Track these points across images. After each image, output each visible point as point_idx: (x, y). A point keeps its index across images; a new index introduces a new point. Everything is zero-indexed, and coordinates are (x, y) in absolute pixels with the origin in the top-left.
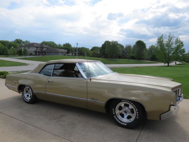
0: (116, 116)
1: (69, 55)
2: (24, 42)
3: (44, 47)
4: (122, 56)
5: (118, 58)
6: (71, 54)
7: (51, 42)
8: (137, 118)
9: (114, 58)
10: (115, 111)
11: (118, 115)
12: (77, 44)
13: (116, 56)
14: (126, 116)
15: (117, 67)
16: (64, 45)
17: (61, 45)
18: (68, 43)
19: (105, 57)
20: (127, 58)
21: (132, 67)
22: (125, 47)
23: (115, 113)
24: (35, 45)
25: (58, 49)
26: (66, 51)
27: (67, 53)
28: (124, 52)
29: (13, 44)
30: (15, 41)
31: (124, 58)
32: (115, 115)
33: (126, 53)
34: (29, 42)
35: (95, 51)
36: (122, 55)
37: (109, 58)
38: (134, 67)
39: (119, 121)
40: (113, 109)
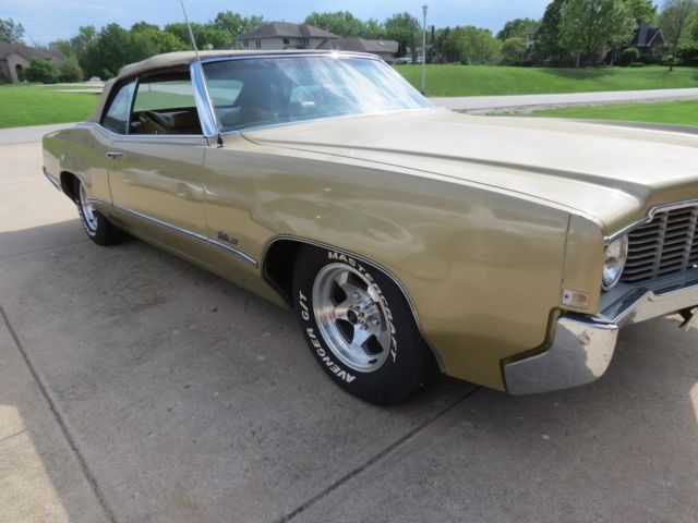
0: (317, 332)
1: (405, 63)
2: (244, 23)
3: (312, 34)
4: (639, 55)
5: (615, 64)
6: (408, 59)
7: (340, 14)
8: (394, 355)
9: (595, 65)
10: (309, 303)
11: (327, 327)
12: (425, 8)
13: (609, 54)
14: (361, 335)
15: (593, 105)
16: (390, 23)
17: (378, 24)
18: (406, 14)
19: (554, 64)
20: (661, 63)
21: (671, 101)
22: (659, 12)
23: (311, 312)
24: (280, 32)
25: (362, 40)
26: (393, 46)
27: (397, 55)
28: (651, 32)
29: (209, 35)
30: (216, 20)
31: (647, 61)
32: (312, 323)
33: (659, 40)
34: (264, 20)
35: (514, 39)
36: (637, 51)
37: (571, 64)
38: (682, 100)
39: (327, 359)
40: (302, 296)
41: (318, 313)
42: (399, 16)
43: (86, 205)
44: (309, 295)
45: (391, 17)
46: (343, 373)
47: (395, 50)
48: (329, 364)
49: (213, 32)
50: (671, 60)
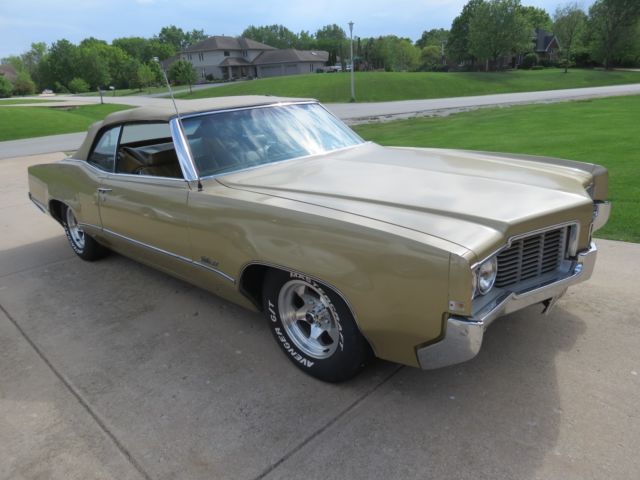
0: (283, 331)
1: (336, 70)
2: (187, 37)
3: (251, 47)
4: (538, 59)
5: (519, 68)
6: (338, 67)
7: (275, 27)
8: (342, 346)
9: (502, 69)
10: (276, 309)
11: (290, 327)
13: (514, 59)
14: (316, 331)
15: (501, 107)
16: (320, 34)
17: (310, 35)
18: (335, 25)
19: (469, 69)
20: (558, 66)
21: (567, 100)
22: (551, 17)
23: (278, 316)
24: (221, 45)
25: (295, 51)
26: (325, 55)
27: (328, 63)
28: (547, 40)
29: (155, 49)
30: (160, 35)
31: (546, 64)
32: (279, 323)
33: (555, 45)
34: (205, 34)
35: (431, 47)
36: (537, 56)
37: (482, 68)
38: (576, 99)
39: (292, 350)
40: (270, 304)
41: (283, 317)
42: (329, 27)
43: (73, 227)
44: (276, 303)
45: (322, 29)
46: (305, 360)
47: (326, 59)
48: (293, 354)
49: (158, 46)
50: (565, 63)
